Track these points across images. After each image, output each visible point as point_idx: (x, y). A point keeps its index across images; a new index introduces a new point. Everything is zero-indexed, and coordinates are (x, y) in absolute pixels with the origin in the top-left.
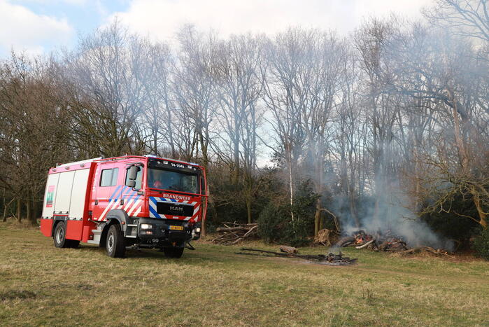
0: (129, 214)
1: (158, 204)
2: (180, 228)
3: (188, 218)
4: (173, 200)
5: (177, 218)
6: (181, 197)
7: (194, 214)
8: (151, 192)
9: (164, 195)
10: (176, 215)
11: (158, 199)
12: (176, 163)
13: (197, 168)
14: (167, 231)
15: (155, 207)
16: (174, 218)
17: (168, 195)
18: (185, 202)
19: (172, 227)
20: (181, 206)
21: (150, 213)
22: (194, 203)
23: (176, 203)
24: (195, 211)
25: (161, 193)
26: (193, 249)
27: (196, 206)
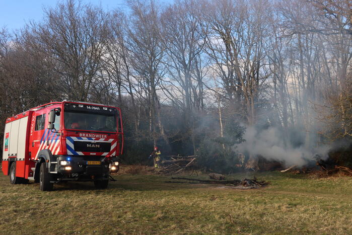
0: (52, 153)
1: (75, 143)
2: (98, 163)
3: (105, 154)
4: (89, 138)
5: (95, 154)
6: (97, 136)
7: (111, 150)
8: (68, 133)
9: (81, 135)
10: (93, 152)
11: (75, 139)
12: (91, 106)
13: (113, 109)
14: (84, 166)
15: (72, 146)
16: (91, 154)
17: (84, 135)
18: (102, 140)
19: (89, 163)
20: (97, 143)
21: (68, 151)
22: (111, 140)
23: (93, 141)
24: (113, 147)
25: (77, 133)
26: (115, 180)
27: (113, 142)
